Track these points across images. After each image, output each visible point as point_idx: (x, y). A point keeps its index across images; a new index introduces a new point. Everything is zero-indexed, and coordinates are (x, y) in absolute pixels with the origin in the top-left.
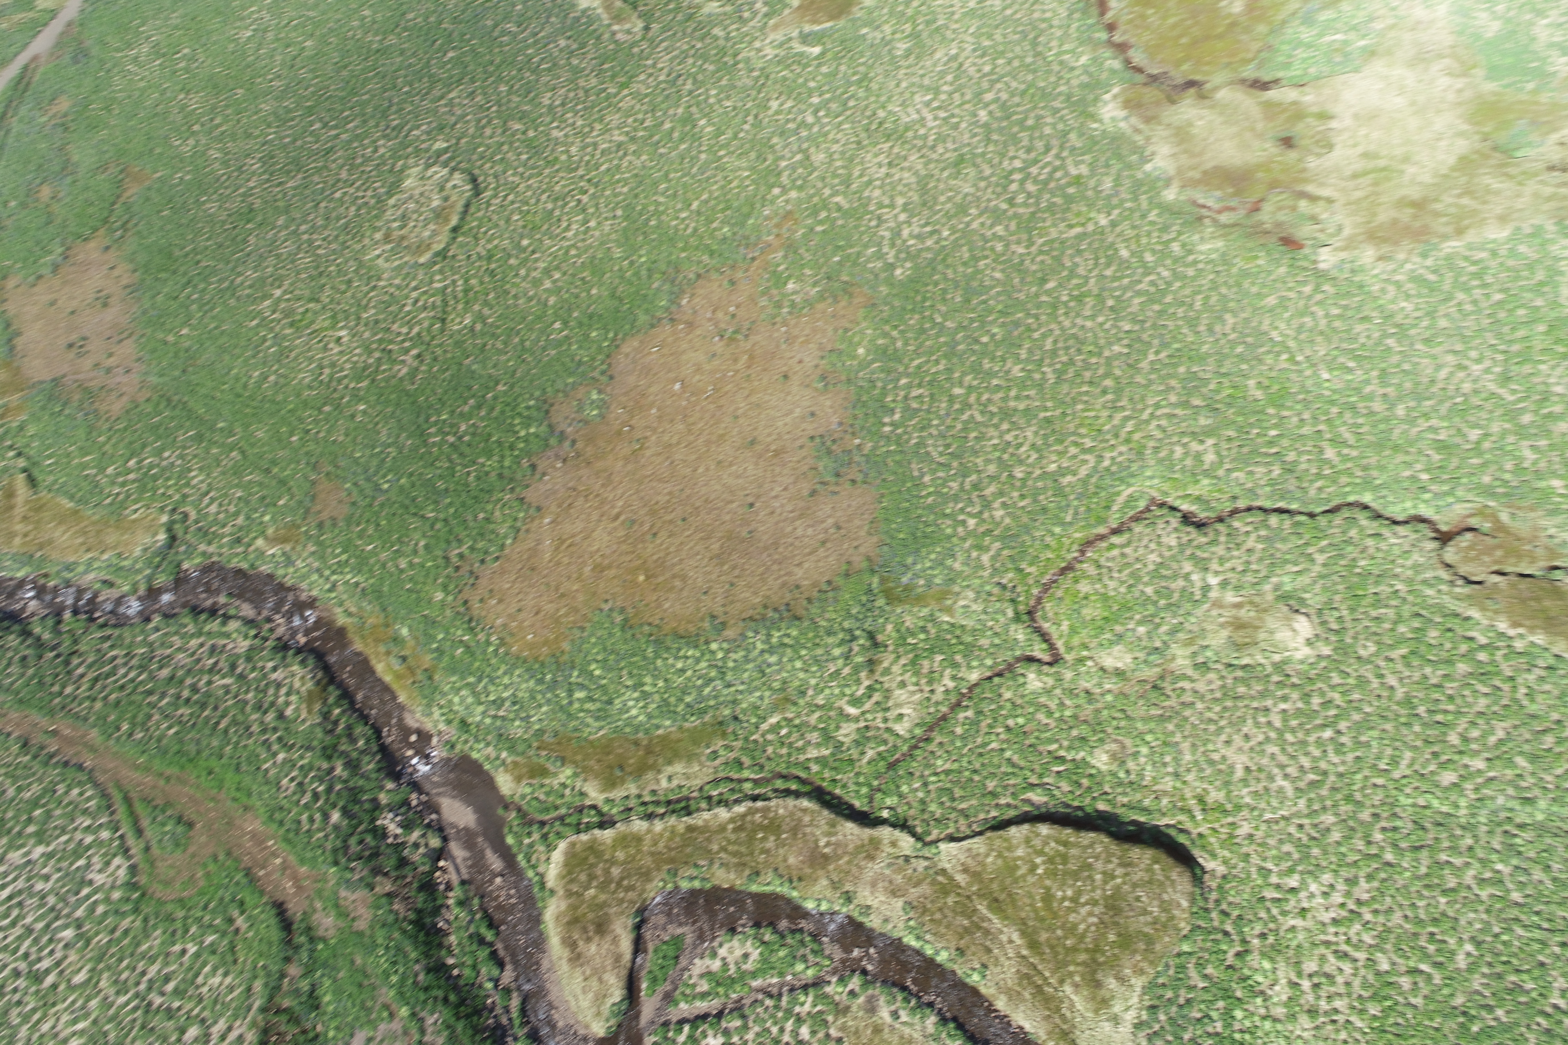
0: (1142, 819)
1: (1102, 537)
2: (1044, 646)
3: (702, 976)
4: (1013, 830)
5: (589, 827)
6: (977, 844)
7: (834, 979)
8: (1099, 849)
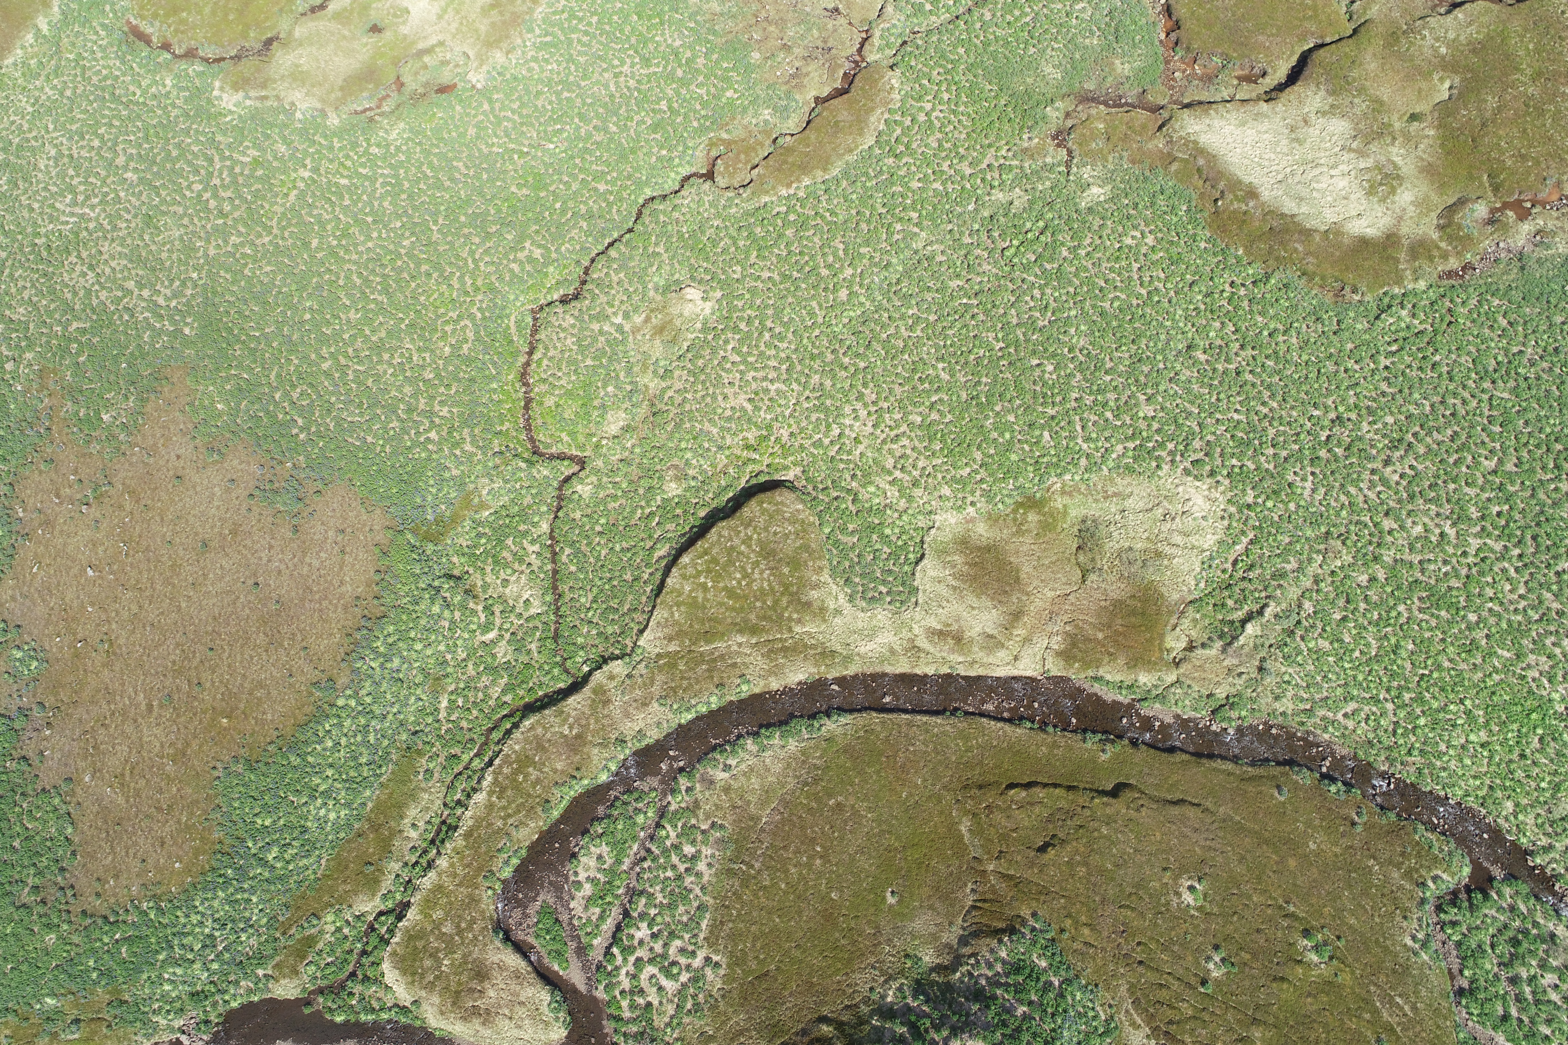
0: (731, 494)
1: (527, 364)
2: (566, 463)
3: (586, 908)
4: (669, 581)
5: (392, 930)
6: (659, 614)
7: (670, 798)
8: (726, 533)
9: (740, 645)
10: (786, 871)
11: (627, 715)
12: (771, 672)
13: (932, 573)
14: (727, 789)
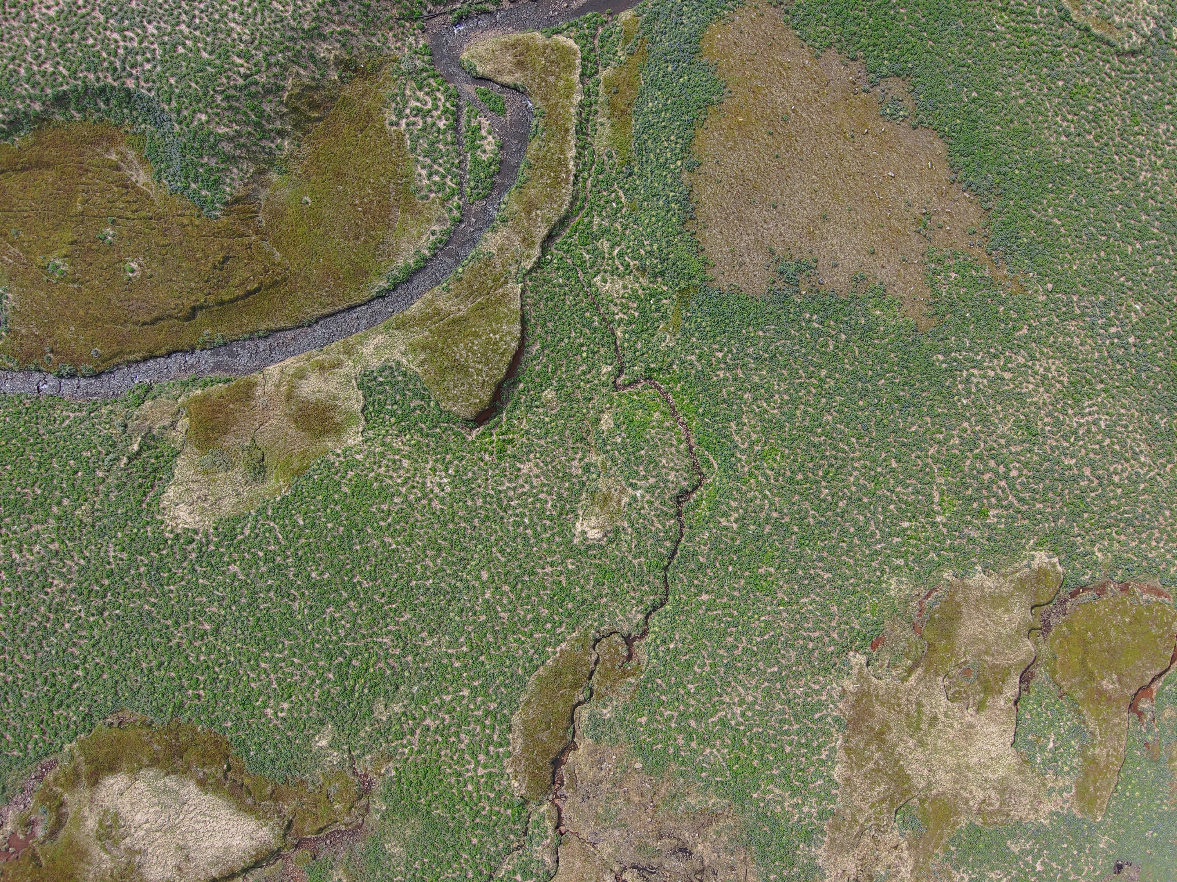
0: (508, 405)
2: (627, 382)
3: (480, 123)
4: (519, 327)
5: (584, 66)
6: (516, 304)
7: (461, 203)
8: (496, 372)
9: (459, 310)
10: (373, 189)
11: (508, 238)
12: (432, 301)
13: (353, 402)
14: (429, 221)
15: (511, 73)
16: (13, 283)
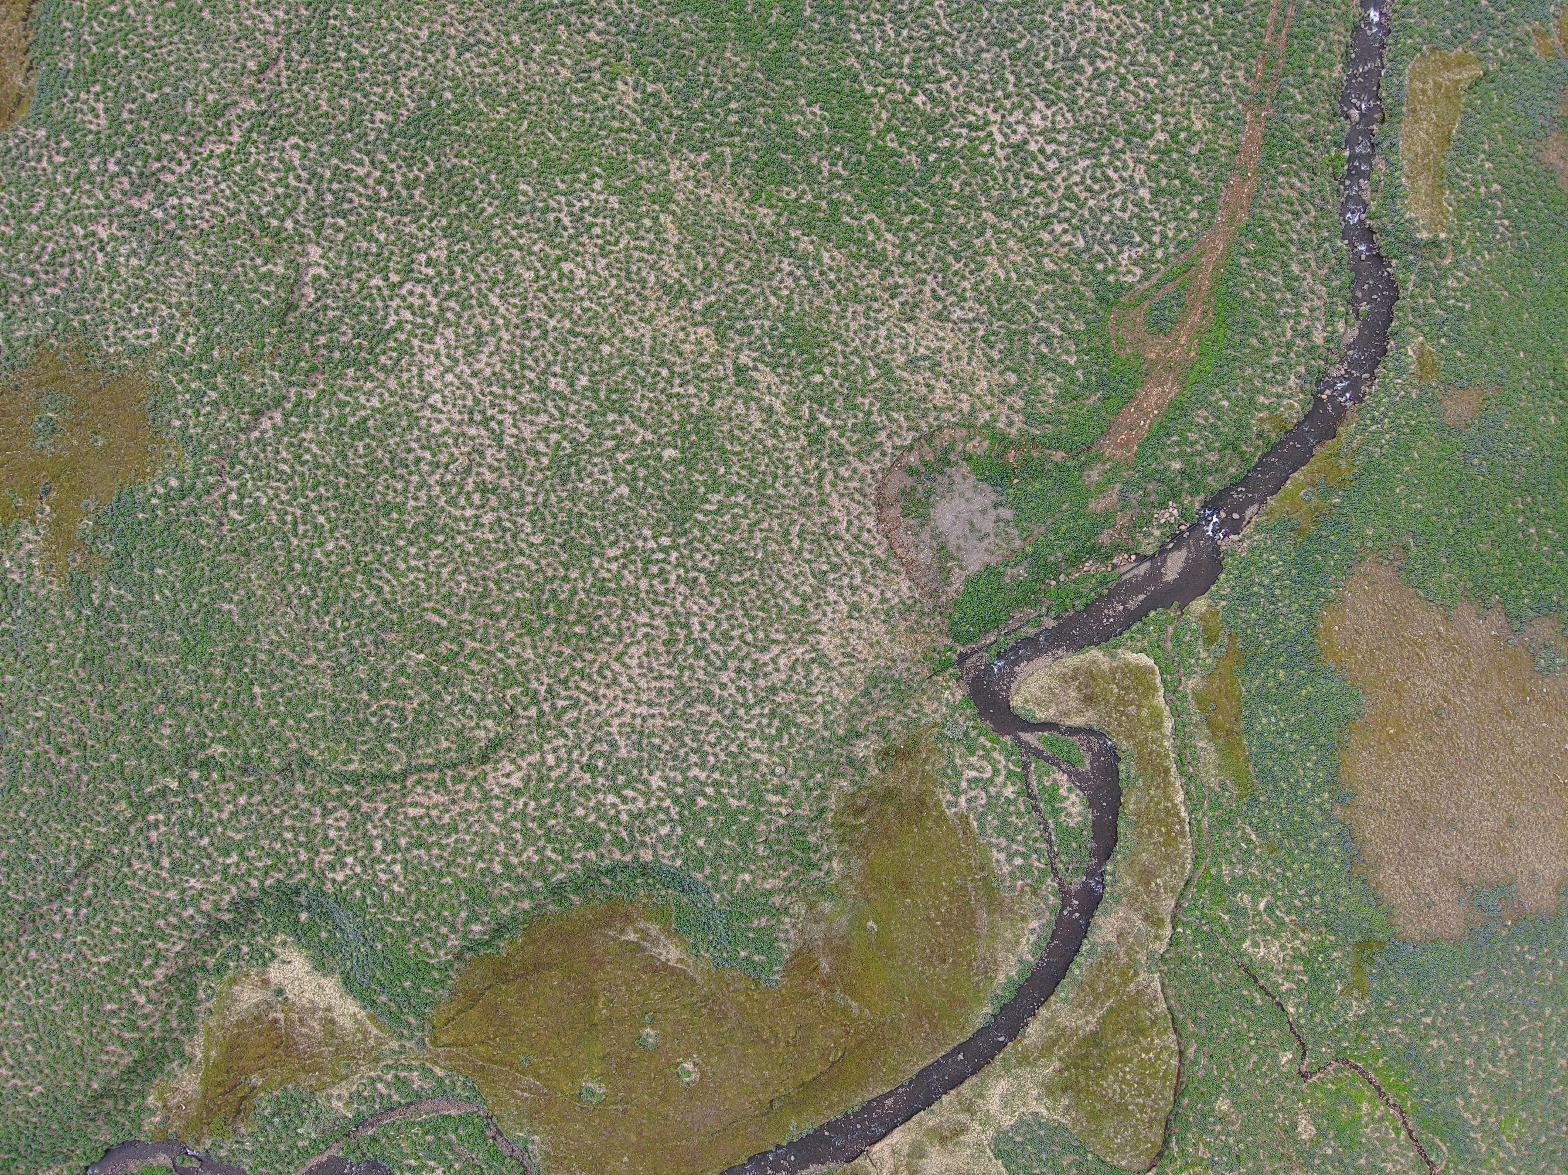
3: (1056, 780)
6: (1161, 1005)
7: (1057, 884)
8: (1162, 1102)
9: (1088, 1023)
10: (949, 894)
11: (1127, 919)
12: (1052, 1018)
14: (1024, 917)
15: (1080, 712)
16: (536, 1122)
